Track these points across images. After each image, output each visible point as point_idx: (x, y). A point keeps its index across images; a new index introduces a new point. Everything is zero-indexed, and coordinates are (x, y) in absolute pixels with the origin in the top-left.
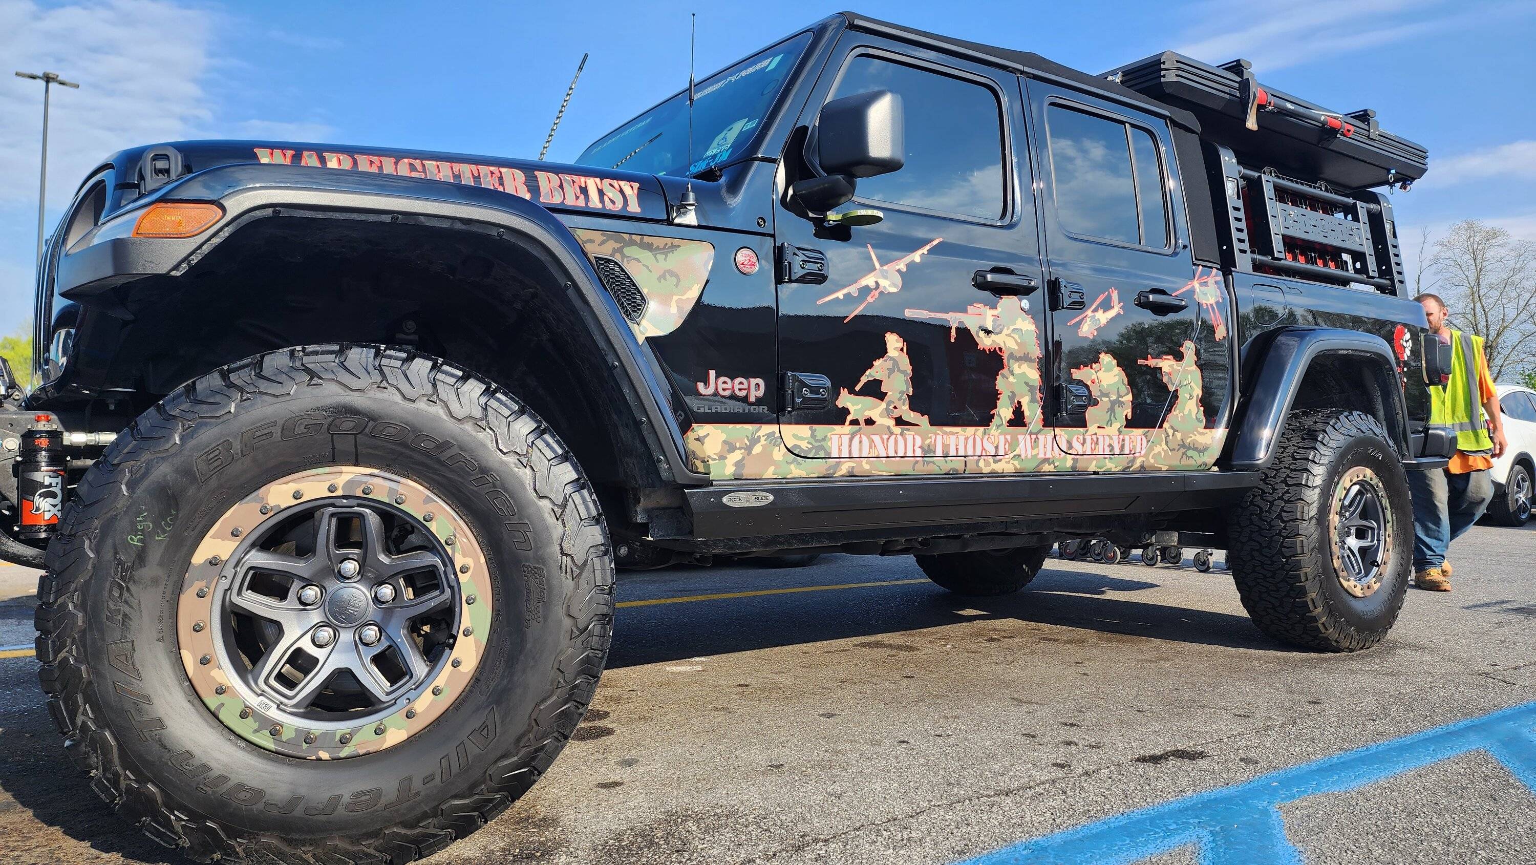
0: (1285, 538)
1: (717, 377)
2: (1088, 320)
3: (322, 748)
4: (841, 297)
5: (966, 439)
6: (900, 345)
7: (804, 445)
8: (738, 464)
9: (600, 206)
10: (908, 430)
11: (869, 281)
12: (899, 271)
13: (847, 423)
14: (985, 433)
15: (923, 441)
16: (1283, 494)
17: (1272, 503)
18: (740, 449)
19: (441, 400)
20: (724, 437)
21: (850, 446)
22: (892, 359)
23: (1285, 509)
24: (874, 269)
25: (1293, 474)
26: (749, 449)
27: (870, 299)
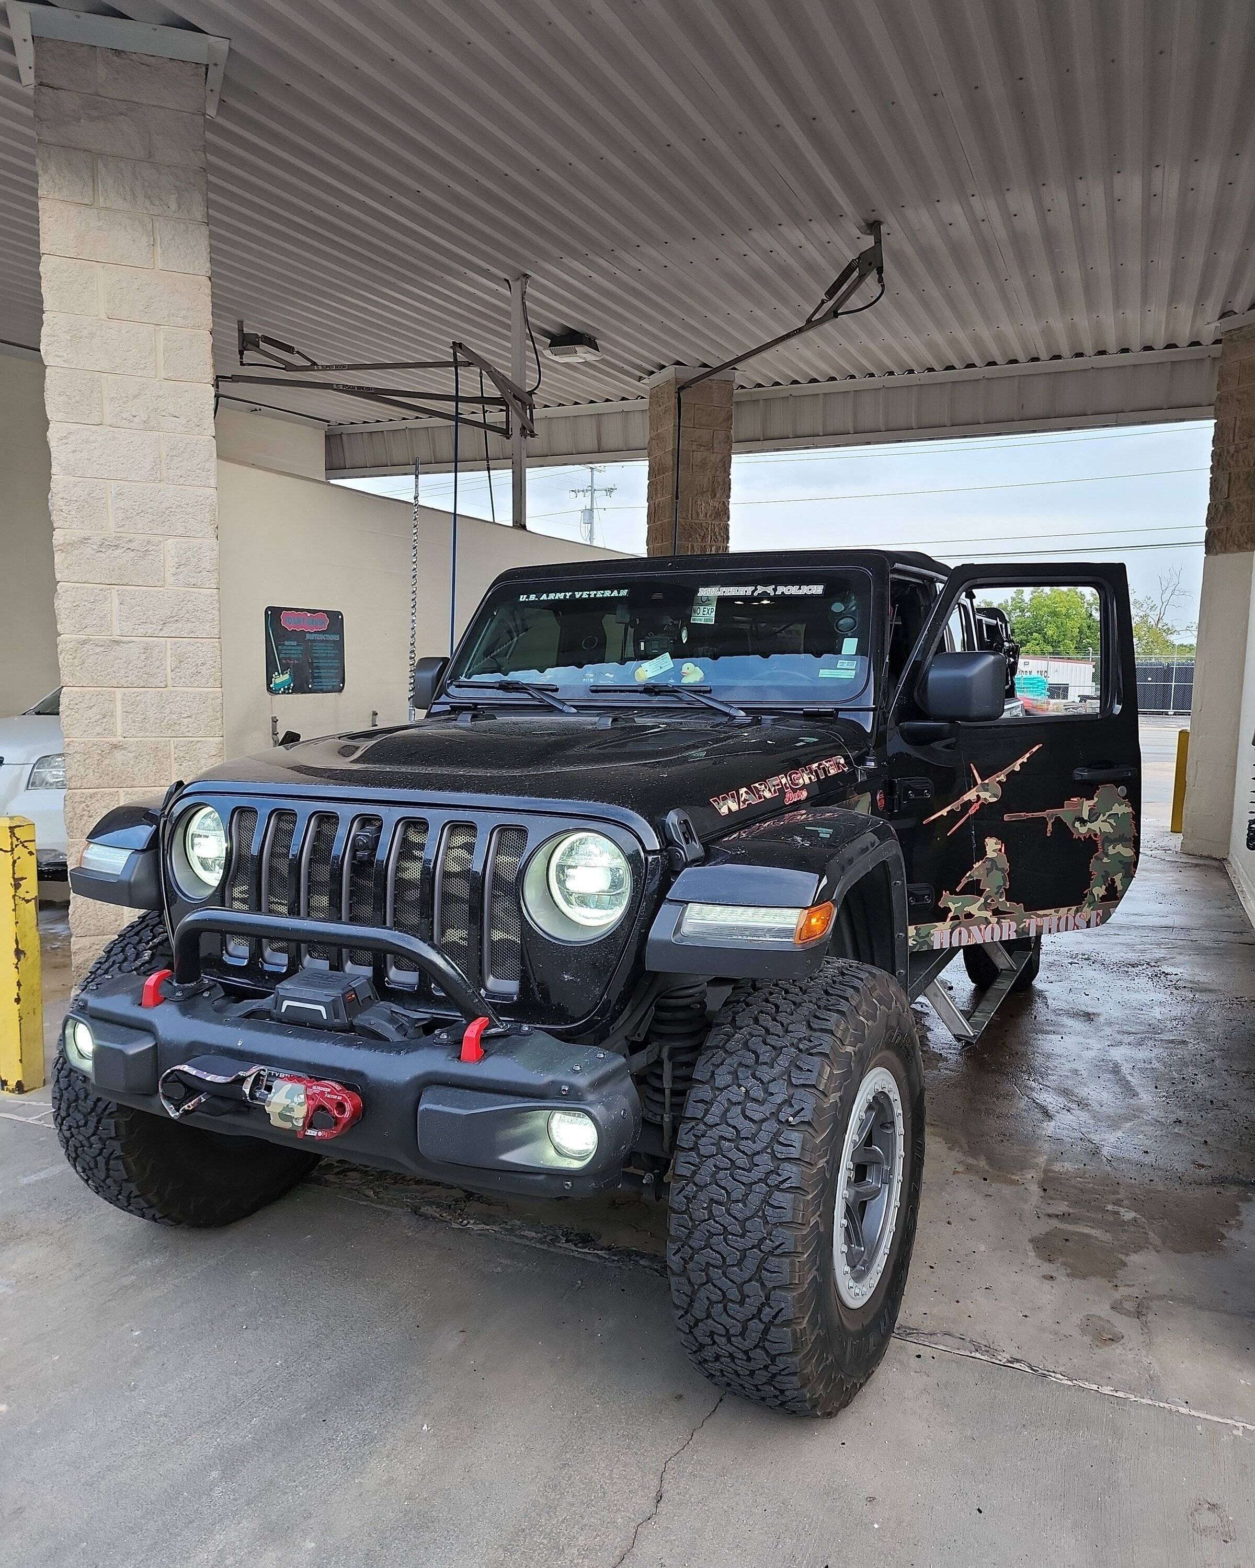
4: (945, 814)
5: (1059, 919)
6: (998, 846)
10: (1004, 918)
11: (971, 795)
12: (999, 782)
13: (949, 919)
14: (1077, 911)
15: (1018, 926)
21: (951, 938)
22: (990, 859)
24: (976, 784)
27: (972, 811)
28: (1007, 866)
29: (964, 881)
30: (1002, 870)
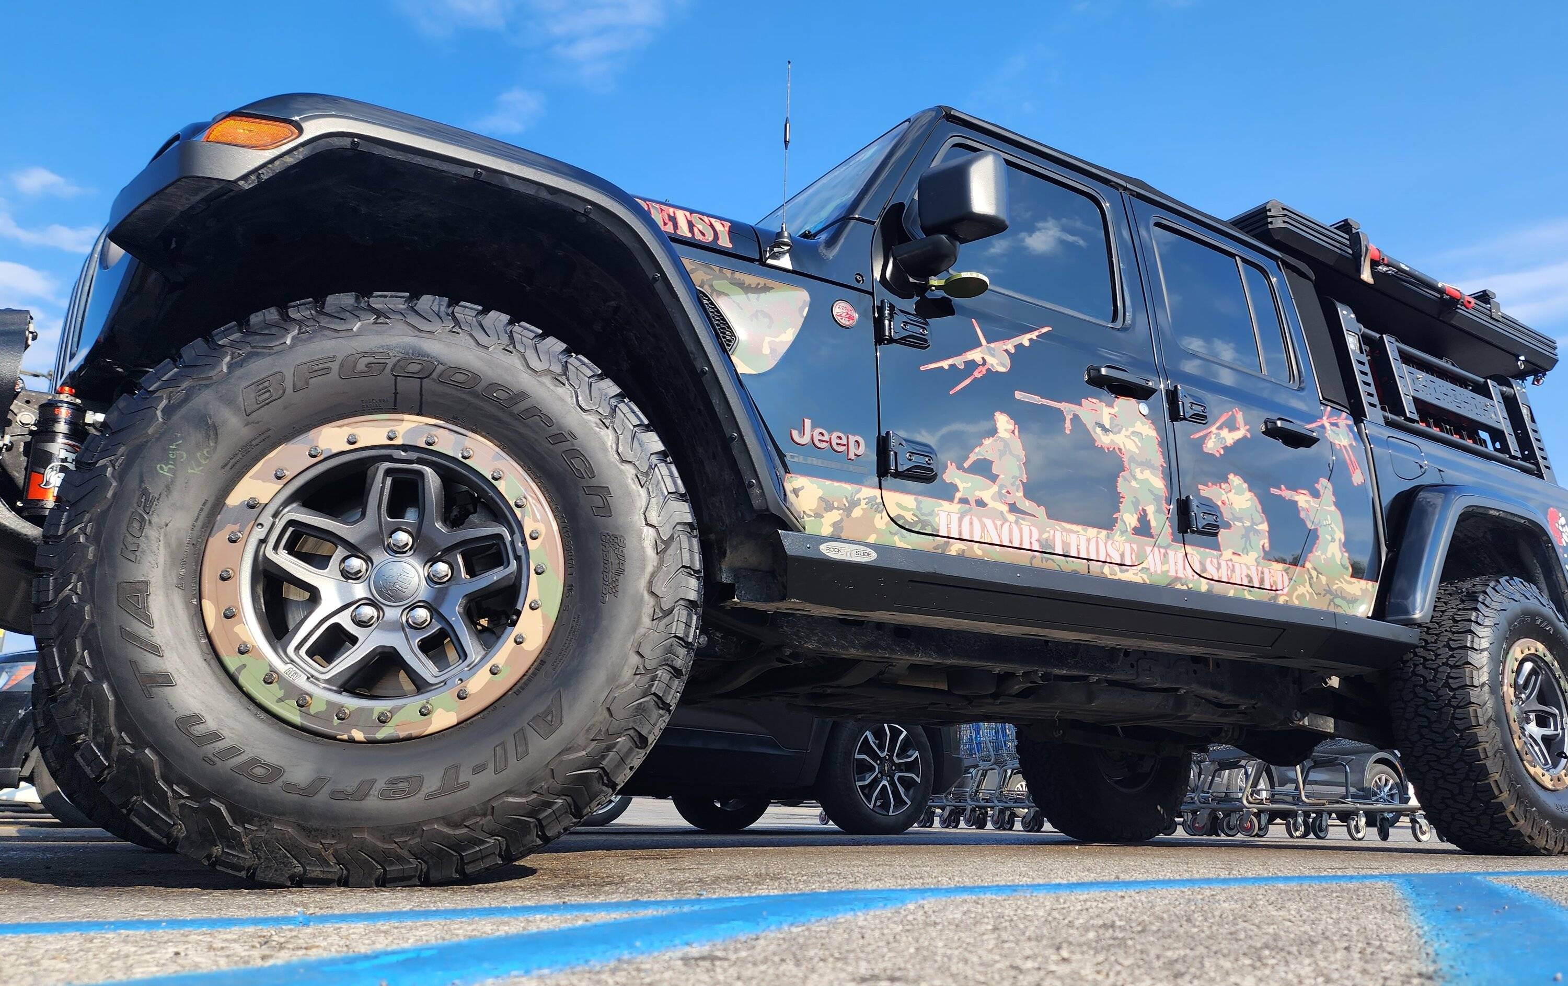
0: (1456, 708)
1: (814, 427)
2: (1213, 436)
3: (356, 726)
4: (946, 367)
5: (1088, 539)
6: (1011, 427)
7: (909, 517)
8: (835, 525)
9: (689, 235)
10: (1024, 519)
11: (975, 355)
12: (1006, 351)
13: (956, 500)
14: (1108, 537)
15: (1041, 534)
16: (1448, 659)
17: (1436, 670)
18: (838, 509)
19: (518, 351)
20: (820, 493)
21: (960, 526)
22: (1003, 440)
23: (1452, 675)
24: (981, 345)
25: (1455, 637)
26: (848, 510)
27: (977, 374)
28: (1022, 454)
29: (973, 457)
30: (1017, 457)
